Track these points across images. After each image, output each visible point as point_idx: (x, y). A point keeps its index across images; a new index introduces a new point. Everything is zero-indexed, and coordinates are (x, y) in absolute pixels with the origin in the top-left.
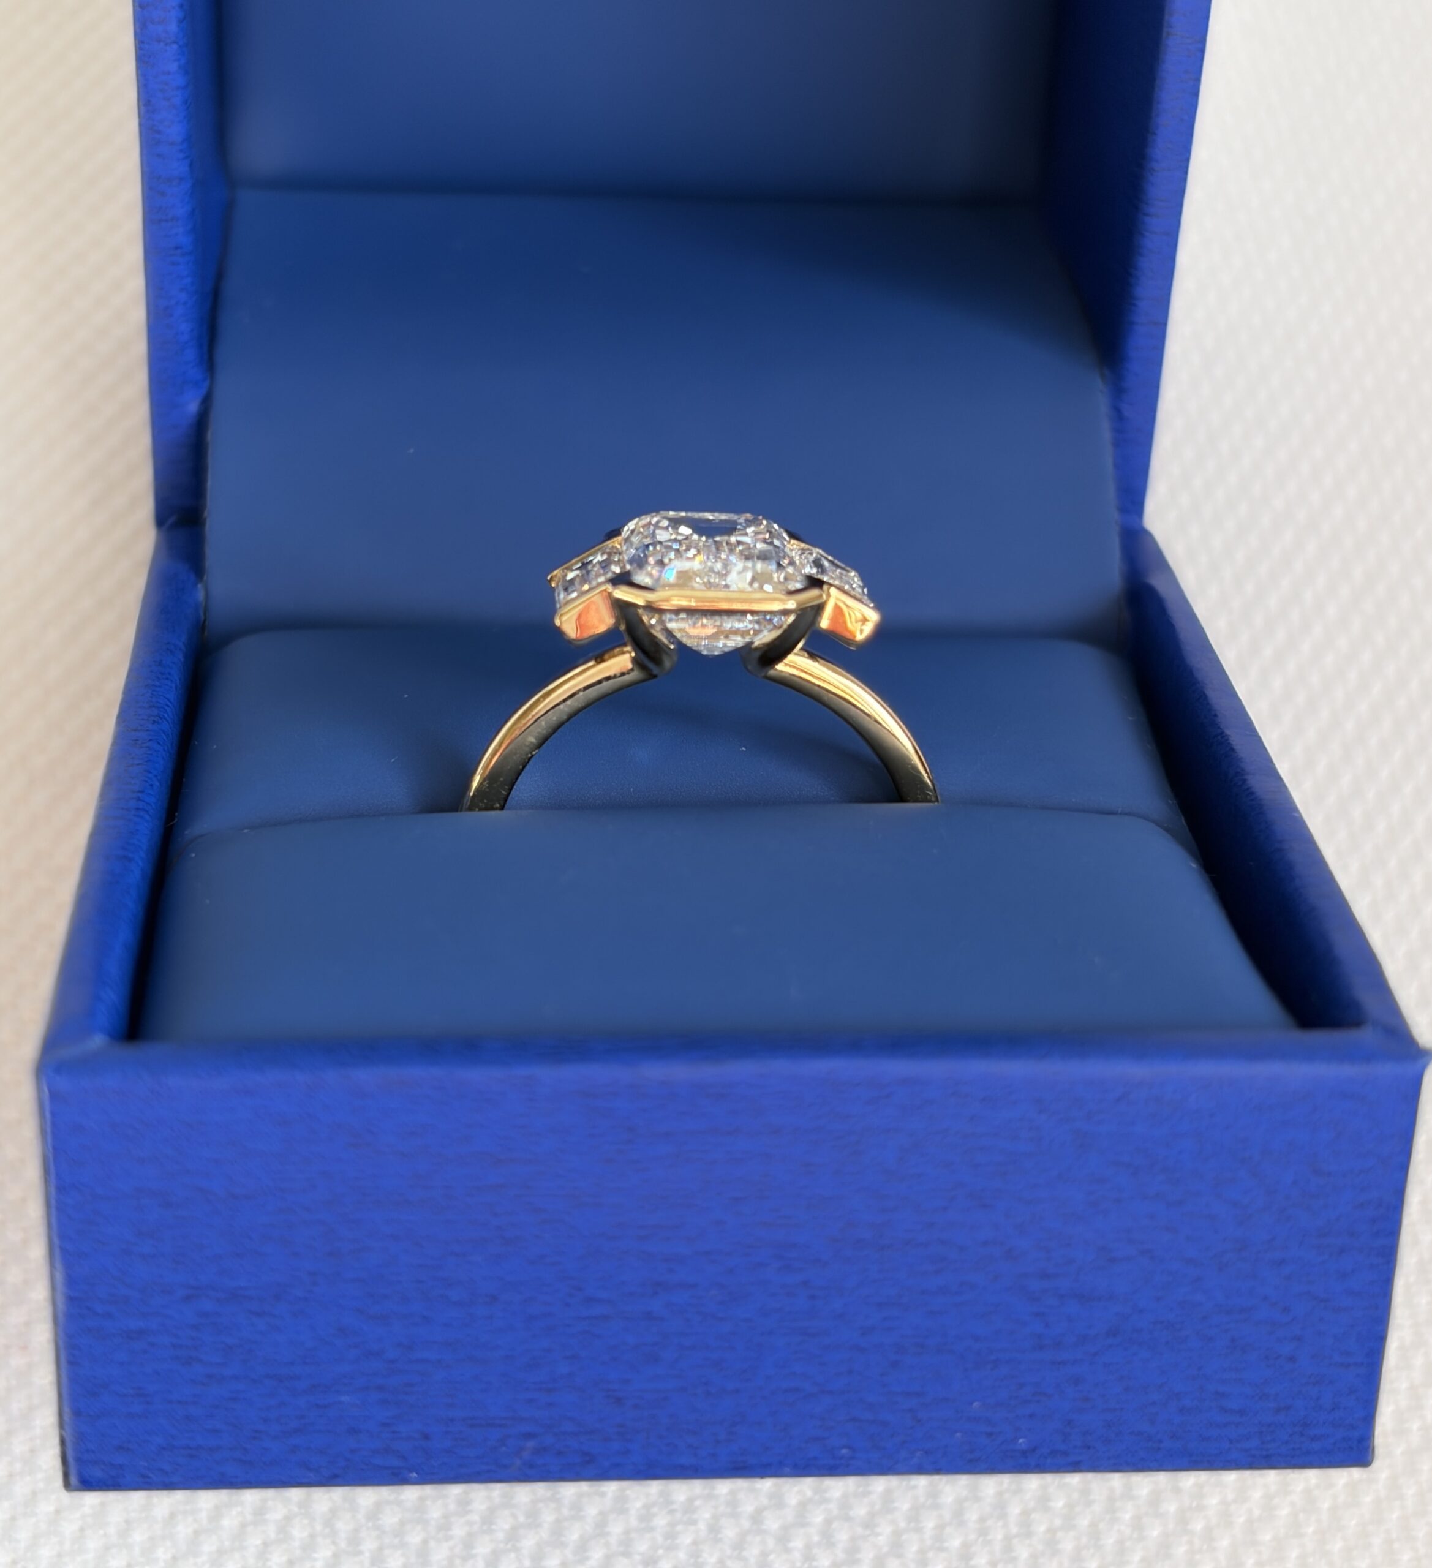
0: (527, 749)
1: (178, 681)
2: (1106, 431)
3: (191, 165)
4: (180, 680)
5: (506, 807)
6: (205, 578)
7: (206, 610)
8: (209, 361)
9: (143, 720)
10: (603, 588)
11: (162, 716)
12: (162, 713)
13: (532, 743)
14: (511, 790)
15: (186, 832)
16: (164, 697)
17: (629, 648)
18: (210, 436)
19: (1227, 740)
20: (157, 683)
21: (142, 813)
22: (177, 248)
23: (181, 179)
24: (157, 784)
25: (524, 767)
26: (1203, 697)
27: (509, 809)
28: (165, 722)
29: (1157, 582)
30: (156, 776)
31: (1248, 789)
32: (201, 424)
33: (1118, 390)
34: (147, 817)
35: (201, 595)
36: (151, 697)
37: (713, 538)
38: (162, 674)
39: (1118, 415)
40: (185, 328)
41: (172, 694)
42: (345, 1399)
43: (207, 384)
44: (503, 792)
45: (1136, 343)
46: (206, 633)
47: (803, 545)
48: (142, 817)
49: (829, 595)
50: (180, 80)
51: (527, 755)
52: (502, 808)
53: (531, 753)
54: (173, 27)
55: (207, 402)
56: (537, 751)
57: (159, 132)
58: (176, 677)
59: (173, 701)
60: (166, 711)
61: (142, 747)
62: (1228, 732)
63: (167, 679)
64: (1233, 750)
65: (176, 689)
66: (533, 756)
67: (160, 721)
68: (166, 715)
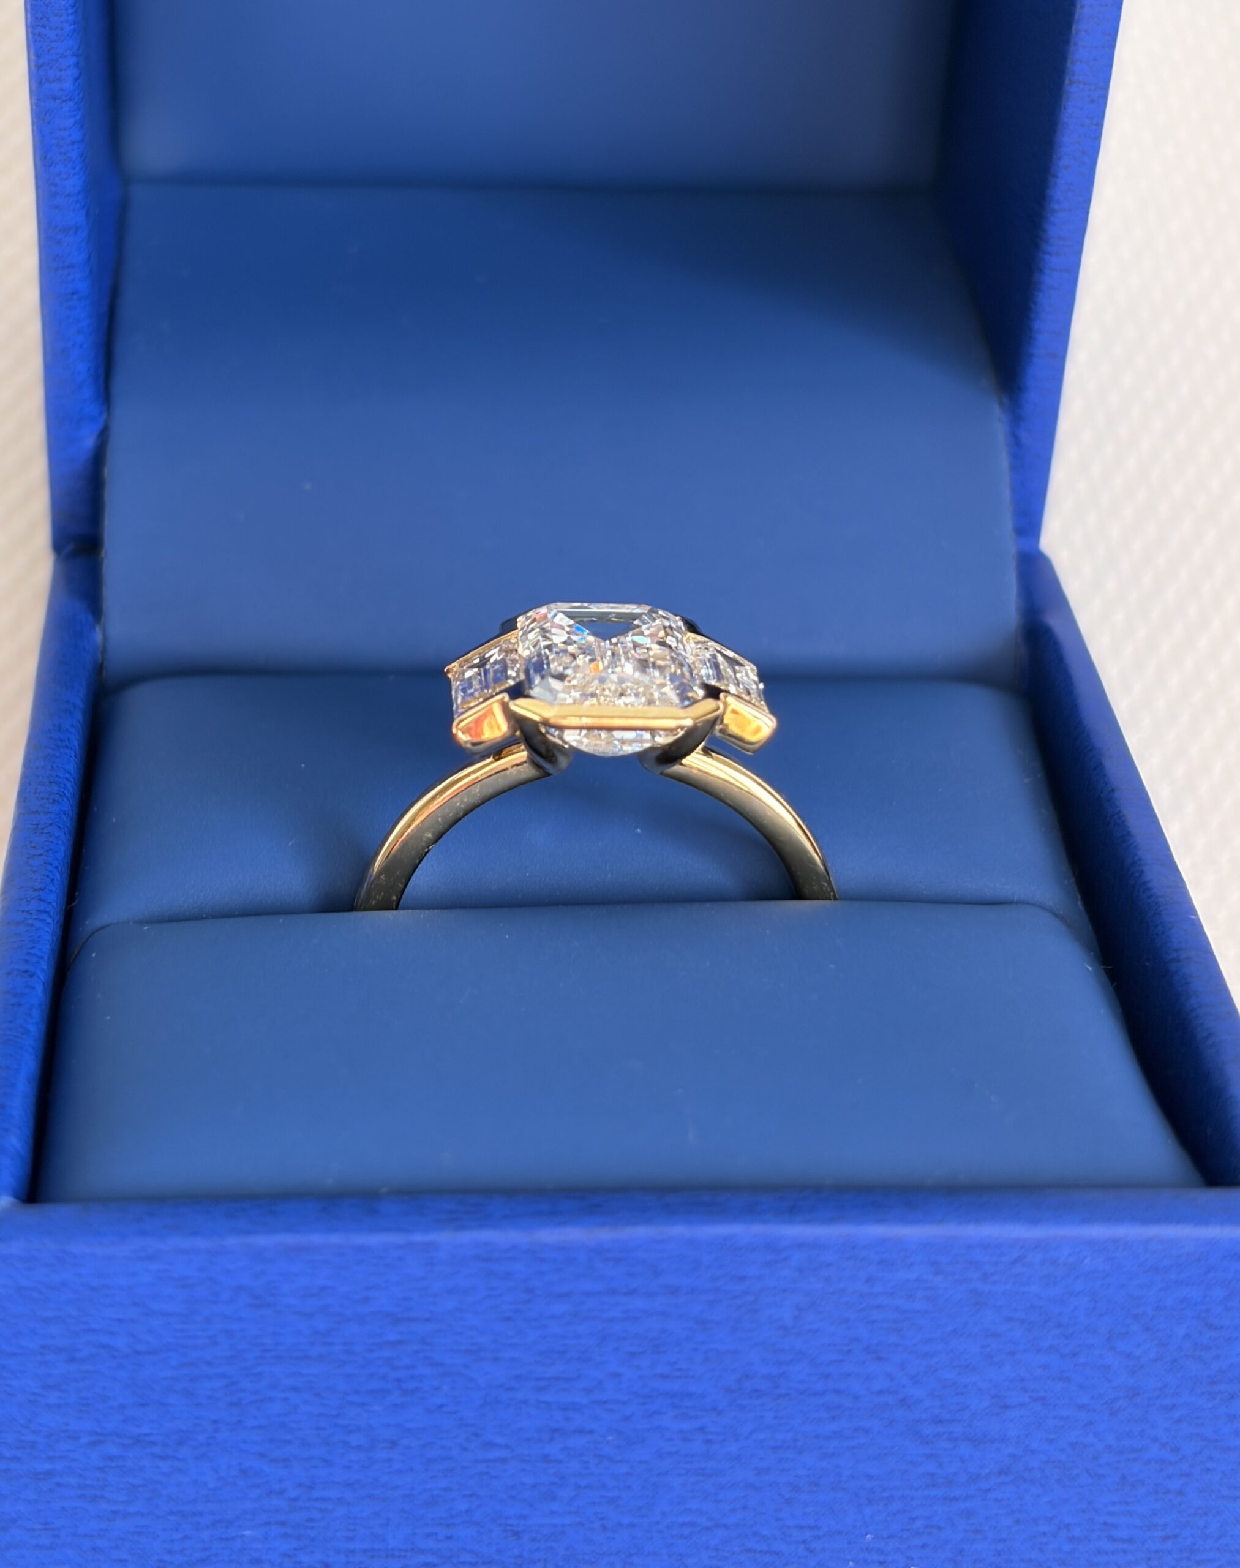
0: (424, 844)
1: (77, 747)
2: (1004, 461)
3: (87, 214)
4: (79, 745)
5: (399, 907)
6: (103, 620)
7: (104, 651)
8: (105, 395)
9: (43, 799)
10: (500, 696)
11: (62, 793)
12: (62, 790)
13: (428, 838)
14: (407, 884)
15: (87, 923)
16: (64, 769)
17: (523, 747)
18: (106, 472)
19: (1124, 821)
20: (58, 754)
21: (43, 916)
22: (73, 294)
23: (77, 229)
24: (58, 876)
25: (420, 861)
26: (1099, 766)
27: (404, 909)
28: (65, 800)
29: (1053, 621)
30: (56, 867)
31: (1144, 883)
32: (98, 458)
33: (1016, 417)
34: (49, 920)
35: (98, 636)
36: (51, 771)
37: (610, 639)
38: (61, 740)
39: (1015, 441)
40: (82, 366)
41: (71, 766)
42: (247, 1533)
43: (104, 416)
44: (400, 885)
45: (1035, 372)
46: (104, 673)
47: (700, 638)
48: (43, 921)
49: (726, 705)
50: (77, 135)
51: (424, 849)
52: (397, 908)
53: (428, 848)
54: (68, 85)
55: (103, 437)
56: (433, 845)
57: (56, 185)
58: (75, 740)
59: (72, 772)
60: (65, 787)
61: (42, 833)
62: (1125, 812)
63: (66, 747)
64: (1129, 833)
65: (75, 757)
66: (429, 850)
67: (60, 800)
68: (66, 792)
